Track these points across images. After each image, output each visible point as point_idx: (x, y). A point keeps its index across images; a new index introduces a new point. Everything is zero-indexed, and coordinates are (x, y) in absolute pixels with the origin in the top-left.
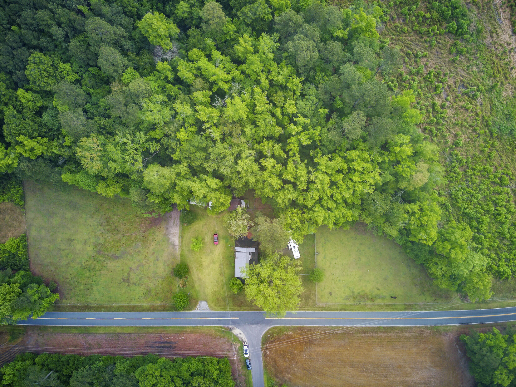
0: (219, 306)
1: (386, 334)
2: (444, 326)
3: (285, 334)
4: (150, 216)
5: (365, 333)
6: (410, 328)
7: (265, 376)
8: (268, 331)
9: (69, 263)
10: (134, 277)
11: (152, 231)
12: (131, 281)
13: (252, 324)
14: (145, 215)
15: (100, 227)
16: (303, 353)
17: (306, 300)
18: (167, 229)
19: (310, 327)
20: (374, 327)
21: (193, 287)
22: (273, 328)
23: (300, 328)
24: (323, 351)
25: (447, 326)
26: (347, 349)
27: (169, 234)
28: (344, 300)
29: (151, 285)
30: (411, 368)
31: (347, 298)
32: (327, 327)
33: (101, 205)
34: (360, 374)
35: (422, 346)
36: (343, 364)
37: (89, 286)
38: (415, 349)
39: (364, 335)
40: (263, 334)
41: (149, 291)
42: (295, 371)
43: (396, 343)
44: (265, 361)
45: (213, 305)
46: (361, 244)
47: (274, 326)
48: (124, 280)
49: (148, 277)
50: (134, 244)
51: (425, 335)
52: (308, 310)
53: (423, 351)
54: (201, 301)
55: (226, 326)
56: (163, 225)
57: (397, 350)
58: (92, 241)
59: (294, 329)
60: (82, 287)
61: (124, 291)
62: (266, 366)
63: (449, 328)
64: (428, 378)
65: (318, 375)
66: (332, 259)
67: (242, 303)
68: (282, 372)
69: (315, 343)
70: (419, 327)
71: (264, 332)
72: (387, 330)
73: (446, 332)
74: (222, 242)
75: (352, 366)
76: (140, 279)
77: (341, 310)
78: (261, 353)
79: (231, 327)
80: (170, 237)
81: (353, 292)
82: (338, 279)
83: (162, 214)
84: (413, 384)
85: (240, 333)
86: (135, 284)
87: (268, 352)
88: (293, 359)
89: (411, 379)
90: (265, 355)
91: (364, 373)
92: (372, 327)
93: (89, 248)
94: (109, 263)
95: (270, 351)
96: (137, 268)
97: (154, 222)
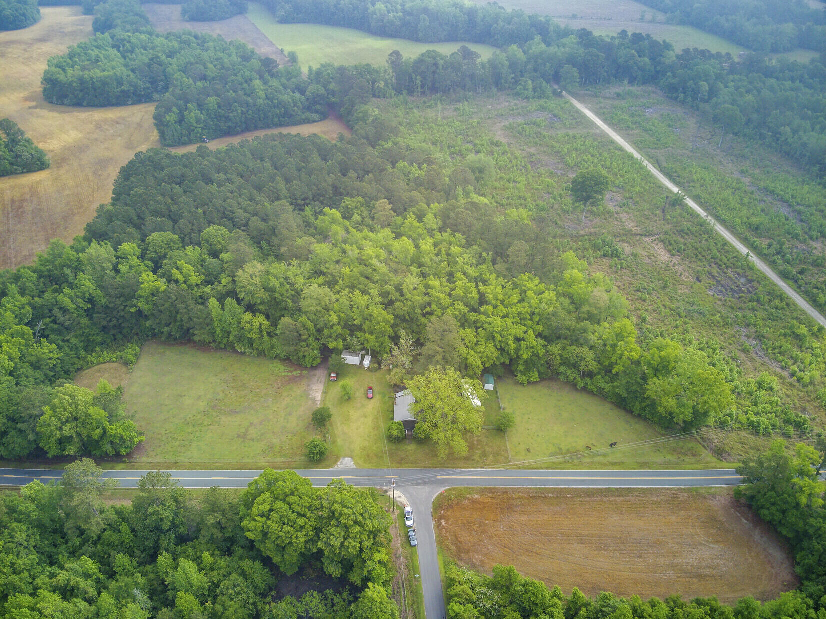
0: (370, 463)
1: (621, 498)
2: (705, 488)
3: (468, 499)
4: (290, 374)
5: (589, 496)
6: (656, 489)
7: (440, 557)
8: (442, 494)
9: (168, 418)
10: (253, 432)
11: (288, 387)
12: (249, 437)
13: (418, 484)
14: (283, 374)
15: (223, 384)
16: (498, 523)
17: (494, 456)
18: (309, 386)
19: (505, 488)
20: (599, 489)
21: (334, 442)
22: (450, 489)
23: (490, 490)
24: (530, 520)
25: (710, 488)
26: (567, 517)
27: (311, 390)
28: (549, 456)
29: (275, 441)
30: (677, 543)
31: (552, 455)
32: (531, 488)
33: (232, 365)
34: (596, 552)
35: (682, 513)
36: (565, 538)
37: (187, 443)
38: (673, 518)
39: (588, 499)
40: (434, 497)
41: (271, 447)
42: (488, 549)
43: (641, 509)
44: (439, 535)
45: (360, 462)
46: (559, 401)
47: (450, 487)
48: (239, 436)
49: (273, 432)
50: (262, 400)
51: (681, 499)
52: (499, 468)
53: (687, 521)
54: (344, 457)
55: (378, 487)
56: (304, 382)
57: (645, 518)
58: (208, 396)
59: (482, 491)
60: (177, 443)
61: (234, 448)
62: (441, 542)
63: (713, 490)
64: (712, 559)
65: (528, 555)
66: (524, 414)
67: (402, 459)
68: (468, 552)
69: (515, 509)
70: (668, 489)
71: (437, 494)
72: (620, 492)
73: (713, 496)
74: (378, 397)
75: (581, 542)
76: (262, 434)
77: (546, 468)
78: (433, 523)
79: (385, 488)
80: (311, 393)
81: (560, 448)
82: (536, 435)
83: (305, 372)
84: (689, 567)
85: (399, 495)
86: (253, 440)
87: (443, 522)
88: (484, 531)
89: (684, 561)
90: (438, 526)
91: (603, 552)
92: (597, 489)
93: (201, 404)
94: (223, 418)
95: (447, 520)
96: (261, 423)
97: (293, 380)
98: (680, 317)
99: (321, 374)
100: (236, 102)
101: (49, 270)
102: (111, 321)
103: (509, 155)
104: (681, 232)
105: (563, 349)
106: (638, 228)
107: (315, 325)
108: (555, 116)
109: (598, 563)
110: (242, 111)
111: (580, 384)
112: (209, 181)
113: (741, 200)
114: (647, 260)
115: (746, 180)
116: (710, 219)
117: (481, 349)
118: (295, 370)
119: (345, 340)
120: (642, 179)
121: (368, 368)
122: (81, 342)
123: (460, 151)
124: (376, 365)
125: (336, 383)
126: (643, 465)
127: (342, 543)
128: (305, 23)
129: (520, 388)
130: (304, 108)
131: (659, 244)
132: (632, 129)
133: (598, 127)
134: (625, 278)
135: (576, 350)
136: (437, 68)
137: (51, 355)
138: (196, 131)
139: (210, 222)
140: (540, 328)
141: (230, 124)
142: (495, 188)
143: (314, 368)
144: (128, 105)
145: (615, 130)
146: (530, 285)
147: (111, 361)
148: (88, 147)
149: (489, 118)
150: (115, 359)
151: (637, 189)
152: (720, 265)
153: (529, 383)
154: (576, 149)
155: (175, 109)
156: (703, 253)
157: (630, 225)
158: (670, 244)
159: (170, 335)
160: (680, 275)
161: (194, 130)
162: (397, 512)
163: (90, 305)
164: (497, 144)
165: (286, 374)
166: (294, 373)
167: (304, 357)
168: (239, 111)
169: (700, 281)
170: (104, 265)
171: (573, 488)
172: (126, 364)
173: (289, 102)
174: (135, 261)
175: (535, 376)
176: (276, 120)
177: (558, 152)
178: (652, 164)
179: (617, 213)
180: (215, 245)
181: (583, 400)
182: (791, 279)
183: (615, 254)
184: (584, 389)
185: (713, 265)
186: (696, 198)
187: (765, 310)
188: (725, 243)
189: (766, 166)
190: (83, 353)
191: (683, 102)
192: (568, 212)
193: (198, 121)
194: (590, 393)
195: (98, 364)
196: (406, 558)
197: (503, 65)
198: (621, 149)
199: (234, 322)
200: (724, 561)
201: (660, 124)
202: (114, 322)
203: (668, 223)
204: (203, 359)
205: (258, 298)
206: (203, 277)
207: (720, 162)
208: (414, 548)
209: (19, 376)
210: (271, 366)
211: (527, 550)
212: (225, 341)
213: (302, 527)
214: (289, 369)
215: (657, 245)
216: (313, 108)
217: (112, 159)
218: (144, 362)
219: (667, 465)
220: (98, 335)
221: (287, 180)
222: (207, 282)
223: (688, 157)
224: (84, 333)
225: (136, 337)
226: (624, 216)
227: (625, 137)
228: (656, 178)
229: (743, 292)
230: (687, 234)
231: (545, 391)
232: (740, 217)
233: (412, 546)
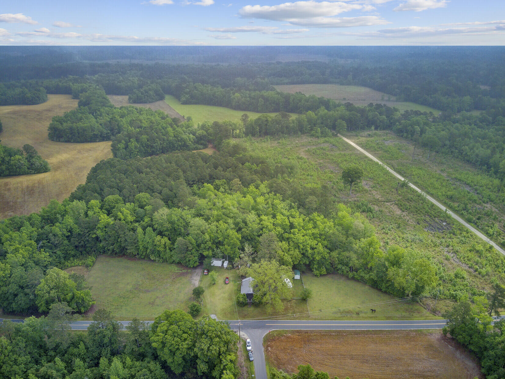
0: (226, 317)
1: (376, 335)
2: (426, 329)
3: (284, 336)
4: (180, 271)
5: (356, 334)
6: (397, 331)
7: (268, 367)
8: (269, 333)
9: (110, 294)
10: (158, 301)
11: (180, 278)
12: (155, 304)
13: (254, 328)
14: (177, 271)
15: (142, 277)
16: (302, 349)
17: (300, 314)
18: (191, 277)
19: (307, 330)
20: (363, 330)
21: (205, 306)
22: (274, 331)
23: (298, 332)
24: (321, 347)
25: (429, 330)
26: (344, 346)
27: (193, 279)
28: (333, 314)
29: (171, 306)
30: (410, 359)
32: (322, 330)
33: (147, 267)
34: (361, 364)
35: (413, 343)
36: (343, 356)
37: (120, 307)
38: (407, 346)
39: (356, 336)
40: (264, 335)
42: (296, 363)
43: (388, 341)
44: (267, 355)
45: (221, 317)
46: (338, 285)
49: (170, 301)
50: (164, 285)
51: (411, 335)
52: (303, 320)
53: (416, 347)
54: (211, 314)
56: (189, 275)
57: (390, 346)
58: (133, 283)
59: (293, 332)
60: (114, 307)
61: (147, 310)
62: (268, 359)
63: (431, 331)
64: (431, 367)
66: (318, 292)
67: (246, 315)
68: (284, 365)
69: (313, 341)
70: (404, 330)
71: (266, 334)
72: (375, 332)
73: (431, 334)
74: (231, 283)
75: (352, 359)
76: (163, 303)
77: (331, 320)
78: (263, 349)
79: (235, 330)
80: (193, 281)
81: (340, 310)
82: (325, 302)
83: (189, 270)
84: (417, 372)
85: (243, 334)
86: (158, 305)
87: (269, 348)
88: (294, 354)
89: (415, 368)
90: (266, 351)
91: (366, 364)
92: (361, 330)
93: (129, 287)
94: (141, 294)
95: (272, 347)
96: (163, 297)
97: (183, 274)
98: (408, 242)
99: (199, 271)
100: (157, 138)
101: (48, 216)
102: (80, 243)
103: (308, 163)
104: (408, 200)
105: (339, 254)
106: (383, 199)
107: (197, 242)
108: (333, 145)
109: (363, 370)
110: (161, 143)
111: (351, 275)
112: (140, 172)
113: (442, 184)
114: (388, 214)
115: (445, 175)
116: (424, 194)
117: (291, 252)
118: (184, 269)
119: (213, 251)
120: (384, 175)
121: (227, 268)
122: (63, 253)
123: (280, 162)
124: (231, 266)
125: (207, 276)
126: (388, 318)
127: (209, 347)
128: (196, 104)
129: (315, 278)
130: (195, 142)
131: (395, 206)
132: (378, 151)
133: (358, 150)
134: (376, 223)
135: (346, 254)
136: (268, 122)
137: (46, 259)
138: (134, 153)
139: (140, 192)
140: (326, 243)
141: (154, 149)
142: (300, 179)
143: (195, 268)
144: (96, 142)
145: (367, 151)
146: (318, 218)
147: (78, 265)
148: (72, 161)
149: (297, 147)
150: (81, 264)
151: (381, 179)
152: (431, 216)
153: (321, 275)
154: (346, 161)
155: (123, 141)
156: (421, 210)
157: (378, 197)
158: (402, 206)
159: (113, 251)
160: (408, 221)
161: (133, 153)
162: (242, 343)
163: (69, 234)
164: (301, 158)
165: (179, 271)
166: (183, 271)
167: (189, 261)
168: (159, 143)
169: (419, 224)
170: (80, 211)
171: (347, 330)
172: (87, 266)
173: (186, 139)
174: (97, 210)
175: (324, 271)
176: (179, 148)
177: (336, 162)
178: (390, 167)
179: (370, 191)
180: (142, 202)
181: (352, 284)
182: (473, 223)
183: (370, 211)
184: (353, 279)
185: (426, 216)
186: (415, 183)
187: (458, 238)
188: (433, 205)
189: (456, 167)
190: (63, 260)
191: (406, 138)
192: (342, 190)
193: (136, 148)
194: (357, 280)
195: (71, 267)
196: (247, 368)
197: (304, 121)
198: (371, 160)
199: (150, 241)
200: (439, 368)
201: (394, 148)
202: (82, 243)
203: (400, 196)
204: (131, 264)
205: (164, 227)
206: (135, 218)
207: (429, 166)
208: (251, 362)
209: (27, 267)
210: (170, 267)
211: (320, 363)
212: (144, 254)
213: (185, 340)
214: (180, 269)
215: (394, 206)
216: (200, 142)
217: (86, 167)
218: (97, 266)
219: (403, 318)
220: (72, 250)
221: (184, 172)
222: (137, 221)
223: (410, 164)
224: (65, 248)
225: (94, 253)
226: (374, 193)
227: (374, 155)
228: (392, 174)
229: (445, 229)
230: (411, 201)
231: (330, 280)
232: (442, 192)
233: (251, 361)
